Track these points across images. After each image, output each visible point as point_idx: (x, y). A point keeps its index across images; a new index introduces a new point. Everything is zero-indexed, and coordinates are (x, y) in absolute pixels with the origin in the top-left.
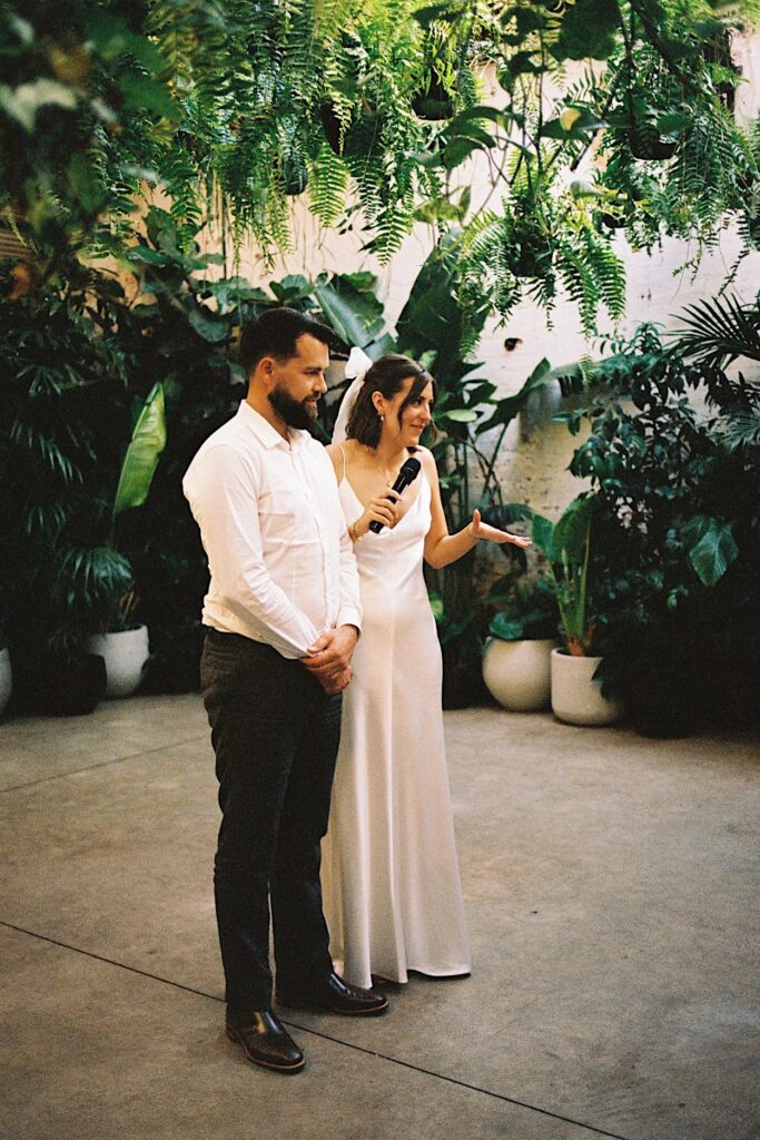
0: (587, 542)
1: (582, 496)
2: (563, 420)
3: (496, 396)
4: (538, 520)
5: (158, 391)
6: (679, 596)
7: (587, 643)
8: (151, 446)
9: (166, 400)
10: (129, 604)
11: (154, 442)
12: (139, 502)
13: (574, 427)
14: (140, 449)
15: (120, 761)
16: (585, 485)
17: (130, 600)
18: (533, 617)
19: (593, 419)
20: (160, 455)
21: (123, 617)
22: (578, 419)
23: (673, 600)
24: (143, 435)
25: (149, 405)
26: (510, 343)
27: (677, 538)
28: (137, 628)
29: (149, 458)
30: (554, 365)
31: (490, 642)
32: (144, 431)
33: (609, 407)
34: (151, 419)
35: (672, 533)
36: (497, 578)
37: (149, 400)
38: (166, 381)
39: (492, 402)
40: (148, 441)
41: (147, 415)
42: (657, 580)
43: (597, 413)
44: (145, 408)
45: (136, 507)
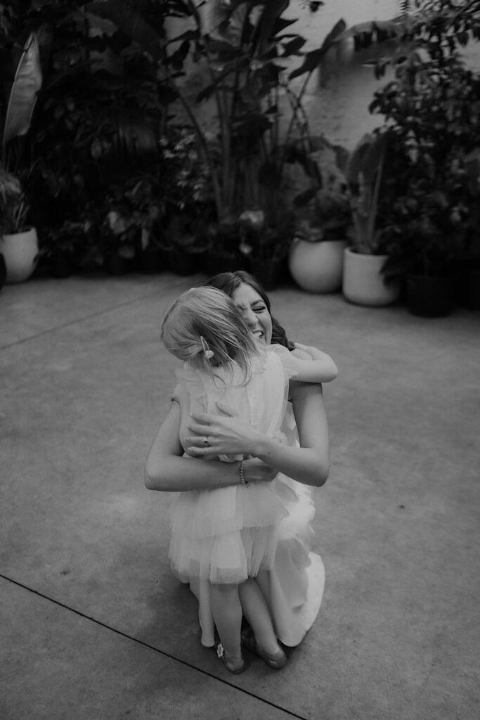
0: (380, 167)
1: (377, 131)
2: (371, 66)
3: (306, 49)
4: (338, 149)
5: (33, 40)
6: (461, 213)
7: (375, 245)
8: (30, 86)
9: (40, 47)
10: (20, 213)
11: (32, 82)
12: (23, 132)
13: (379, 72)
14: (22, 88)
15: (21, 342)
16: (380, 121)
17: (21, 210)
18: (332, 224)
19: (398, 66)
20: (39, 94)
21: (17, 223)
22: (384, 66)
23: (456, 216)
24: (24, 76)
25: (27, 51)
26: (315, 6)
27: (461, 166)
28: (28, 230)
29: (30, 95)
30: (350, 24)
31: (298, 242)
32: (23, 73)
33: (409, 56)
34: (29, 63)
35: (456, 162)
36: (298, 193)
37: (27, 48)
38: (39, 31)
39: (300, 54)
40: (28, 82)
41: (25, 61)
42: (442, 199)
43: (401, 60)
44: (24, 54)
45: (21, 136)
